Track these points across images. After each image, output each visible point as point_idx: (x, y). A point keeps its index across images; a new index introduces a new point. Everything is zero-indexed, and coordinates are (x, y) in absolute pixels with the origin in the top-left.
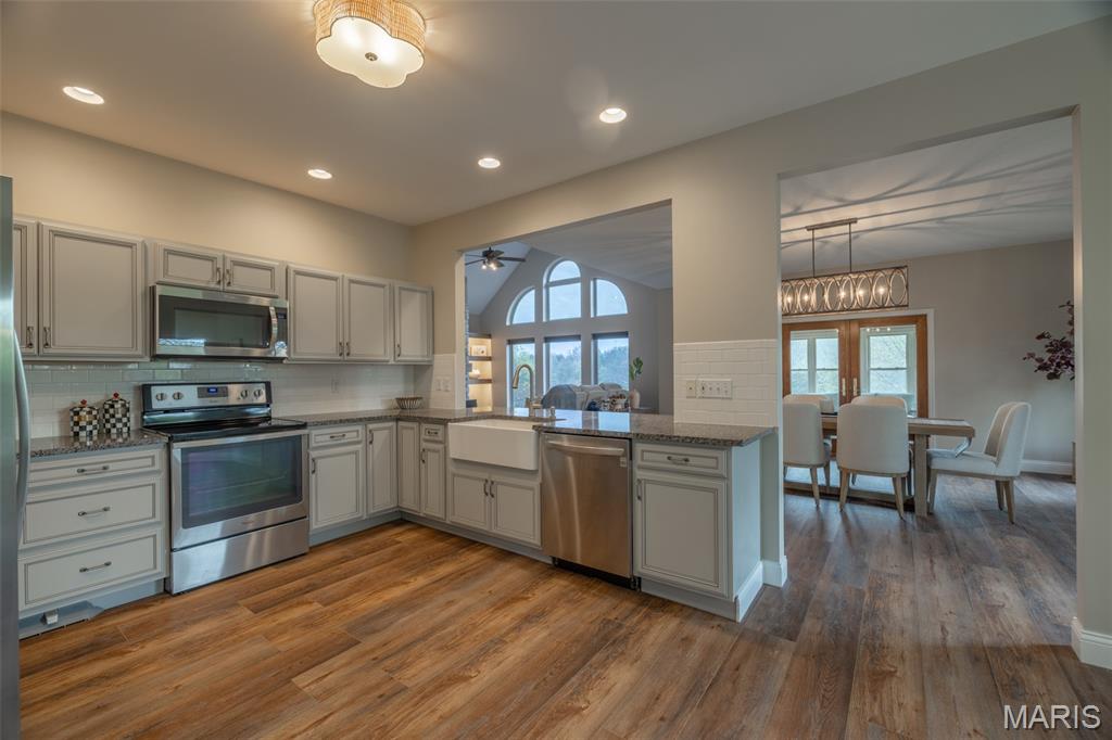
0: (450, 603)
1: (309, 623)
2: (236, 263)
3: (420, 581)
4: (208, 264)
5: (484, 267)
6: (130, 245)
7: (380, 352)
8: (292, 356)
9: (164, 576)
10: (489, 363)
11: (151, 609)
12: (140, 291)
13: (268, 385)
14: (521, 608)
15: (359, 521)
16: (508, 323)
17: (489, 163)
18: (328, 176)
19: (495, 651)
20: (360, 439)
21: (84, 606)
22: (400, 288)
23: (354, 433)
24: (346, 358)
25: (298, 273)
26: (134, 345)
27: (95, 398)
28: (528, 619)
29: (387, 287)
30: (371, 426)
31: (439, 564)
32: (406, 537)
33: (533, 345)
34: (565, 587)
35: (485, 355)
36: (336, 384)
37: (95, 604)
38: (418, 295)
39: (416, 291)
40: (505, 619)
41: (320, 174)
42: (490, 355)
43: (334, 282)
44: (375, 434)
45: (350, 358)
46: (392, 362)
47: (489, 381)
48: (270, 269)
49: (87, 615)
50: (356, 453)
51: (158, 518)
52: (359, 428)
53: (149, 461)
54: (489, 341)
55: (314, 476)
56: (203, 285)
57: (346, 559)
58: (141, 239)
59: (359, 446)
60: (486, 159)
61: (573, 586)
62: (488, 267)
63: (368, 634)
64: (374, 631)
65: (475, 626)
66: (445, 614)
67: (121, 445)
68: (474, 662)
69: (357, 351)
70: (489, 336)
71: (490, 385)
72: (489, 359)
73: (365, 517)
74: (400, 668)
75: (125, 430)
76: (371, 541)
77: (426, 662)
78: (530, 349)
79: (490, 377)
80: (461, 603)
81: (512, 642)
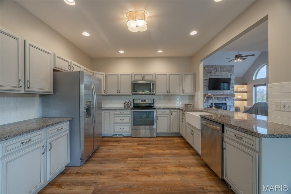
0: (167, 159)
1: (141, 150)
2: (146, 75)
3: (168, 151)
4: (141, 76)
5: (236, 61)
6: (129, 75)
7: (178, 92)
8: (156, 93)
9: (131, 133)
10: (246, 94)
11: (128, 138)
12: (131, 82)
13: (154, 99)
14: (182, 169)
15: (168, 133)
16: (254, 79)
17: (194, 33)
18: (162, 51)
19: (162, 175)
20: (169, 113)
21: (121, 135)
22: (184, 75)
23: (167, 111)
24: (169, 93)
25: (158, 75)
26: (130, 92)
27: (127, 101)
28: (180, 173)
29: (180, 75)
30: (172, 110)
31: (176, 149)
32: (177, 140)
33: (266, 86)
34: (202, 171)
35: (244, 91)
36: (169, 100)
37: (123, 135)
38: (190, 75)
39: (189, 74)
40: (174, 169)
41: (160, 51)
42: (246, 91)
43: (166, 76)
44: (173, 112)
45: (170, 93)
46: (182, 94)
47: (246, 100)
48: (152, 75)
49: (121, 136)
50: (168, 116)
51: (130, 123)
52: (169, 110)
53: (128, 113)
54: (246, 86)
55: (157, 120)
56: (140, 80)
57: (161, 141)
58: (131, 73)
59: (169, 115)
60: (192, 32)
61: (205, 172)
62: (237, 61)
63: (146, 157)
64: (148, 157)
65: (166, 167)
66: (163, 161)
67: (126, 109)
68: (155, 174)
69: (172, 92)
70: (246, 84)
71: (246, 101)
72: (246, 92)
73: (170, 133)
74: (143, 166)
75: (130, 107)
76: (169, 139)
77: (147, 168)
78: (264, 88)
79: (246, 99)
80: (170, 160)
81: (169, 175)
